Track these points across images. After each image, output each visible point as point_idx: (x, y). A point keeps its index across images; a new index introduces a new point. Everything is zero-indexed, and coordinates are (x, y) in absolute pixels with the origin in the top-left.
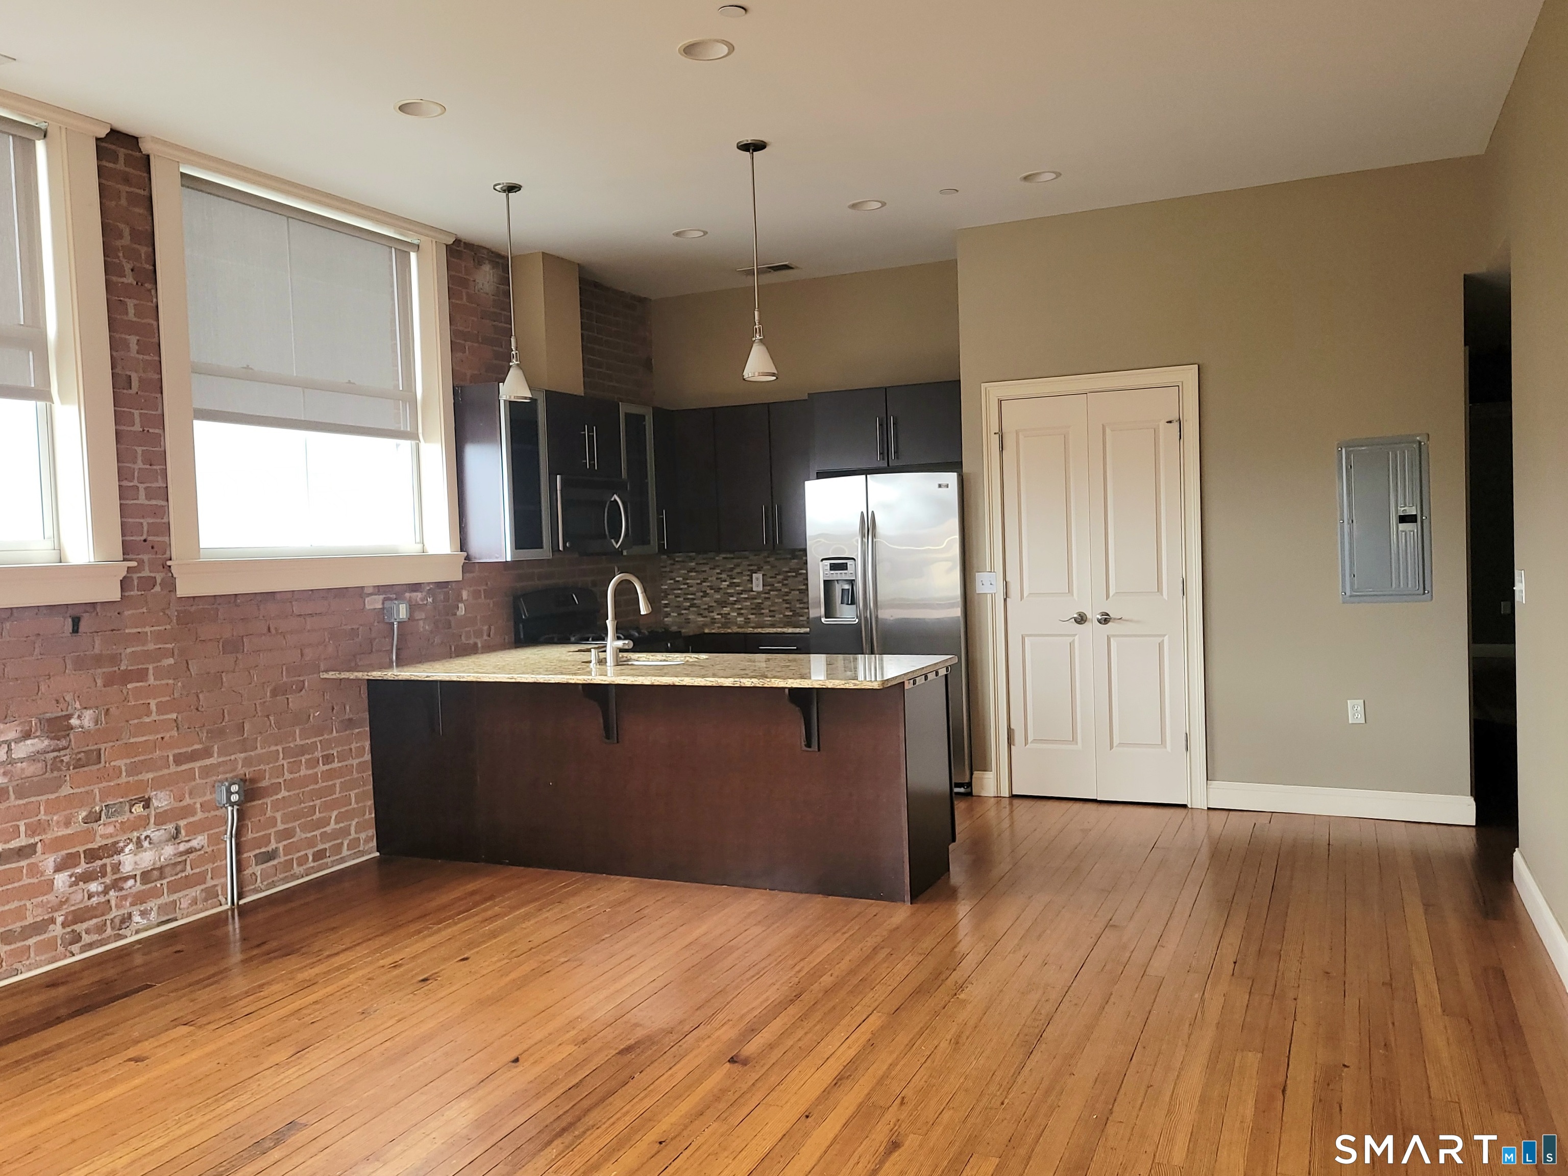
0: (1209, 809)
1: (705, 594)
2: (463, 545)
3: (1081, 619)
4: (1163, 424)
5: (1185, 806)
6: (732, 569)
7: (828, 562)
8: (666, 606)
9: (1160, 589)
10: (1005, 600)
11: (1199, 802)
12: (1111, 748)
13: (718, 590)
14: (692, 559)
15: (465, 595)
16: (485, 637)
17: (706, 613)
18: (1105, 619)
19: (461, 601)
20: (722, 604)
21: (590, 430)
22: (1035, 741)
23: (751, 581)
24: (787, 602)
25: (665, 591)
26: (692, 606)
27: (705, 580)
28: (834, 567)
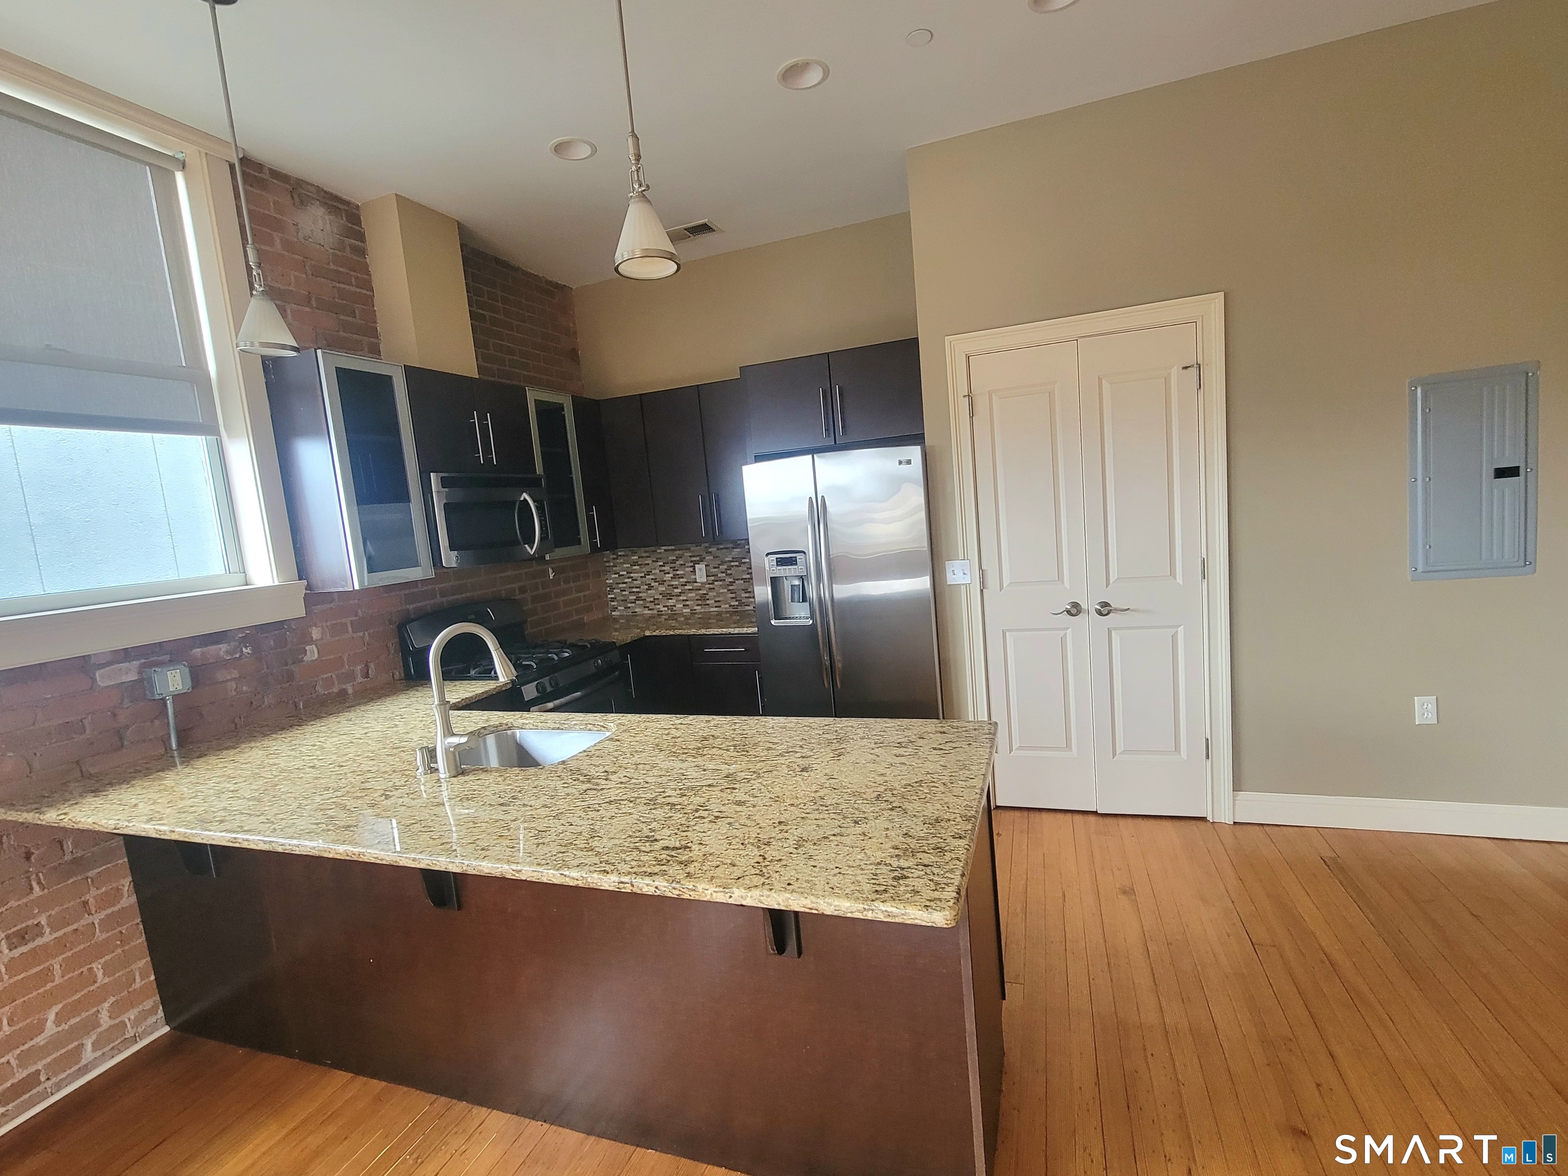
0: (1234, 823)
1: (650, 587)
2: (302, 571)
3: (1075, 610)
4: (1175, 372)
5: (1203, 819)
6: (674, 562)
7: (774, 557)
8: (613, 600)
9: (1172, 573)
10: (982, 591)
11: (1225, 816)
12: (1114, 755)
13: (662, 582)
14: (634, 553)
15: (316, 633)
16: (360, 679)
17: (652, 606)
18: (1105, 609)
19: (311, 641)
20: (670, 596)
21: (482, 418)
22: (1020, 748)
23: (694, 572)
24: (731, 591)
25: (610, 586)
26: (638, 599)
27: (649, 573)
28: (781, 562)
